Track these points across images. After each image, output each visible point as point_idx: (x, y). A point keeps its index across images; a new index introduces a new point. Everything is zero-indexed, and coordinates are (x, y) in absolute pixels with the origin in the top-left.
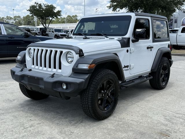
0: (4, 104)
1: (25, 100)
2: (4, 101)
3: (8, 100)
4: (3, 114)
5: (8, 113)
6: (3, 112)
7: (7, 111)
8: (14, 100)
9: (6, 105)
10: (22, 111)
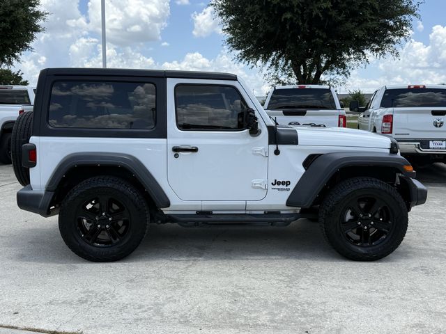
0: (439, 266)
1: (393, 263)
2: (437, 272)
3: (427, 274)
4: (443, 251)
5: (434, 250)
6: (442, 253)
7: (436, 254)
8: (415, 269)
9: (436, 264)
10: (410, 248)
